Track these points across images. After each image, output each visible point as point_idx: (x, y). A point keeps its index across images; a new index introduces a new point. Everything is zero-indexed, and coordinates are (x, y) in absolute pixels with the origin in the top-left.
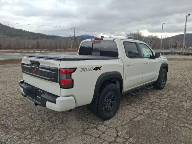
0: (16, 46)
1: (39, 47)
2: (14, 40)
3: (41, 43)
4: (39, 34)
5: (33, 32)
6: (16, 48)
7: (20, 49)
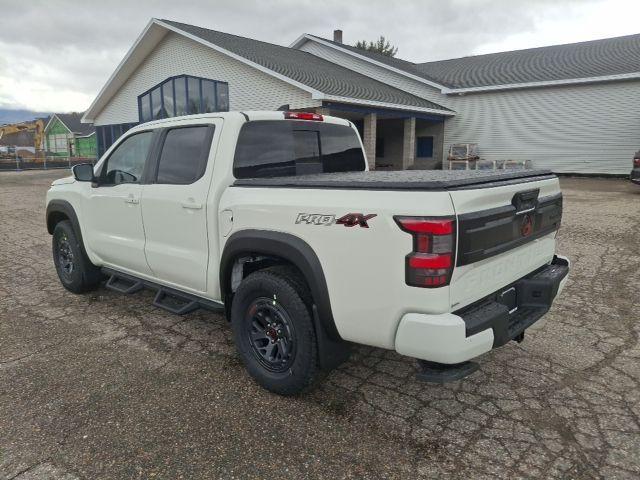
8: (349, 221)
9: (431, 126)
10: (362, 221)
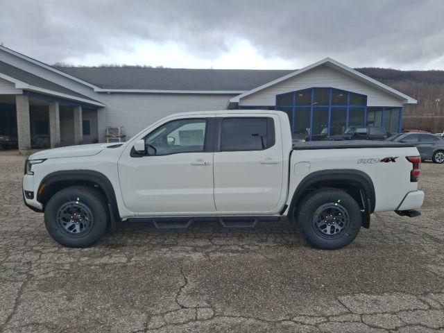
8: (387, 160)
9: (92, 111)
10: (393, 160)
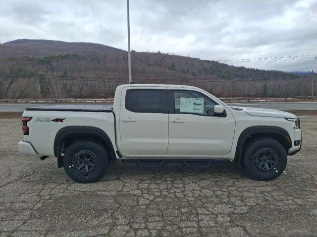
0: (231, 92)
1: (266, 94)
2: (229, 83)
3: (270, 86)
4: (271, 71)
5: (261, 69)
6: (231, 95)
7: (236, 96)
